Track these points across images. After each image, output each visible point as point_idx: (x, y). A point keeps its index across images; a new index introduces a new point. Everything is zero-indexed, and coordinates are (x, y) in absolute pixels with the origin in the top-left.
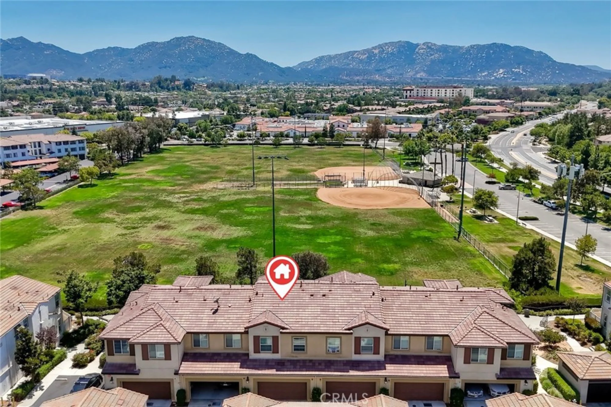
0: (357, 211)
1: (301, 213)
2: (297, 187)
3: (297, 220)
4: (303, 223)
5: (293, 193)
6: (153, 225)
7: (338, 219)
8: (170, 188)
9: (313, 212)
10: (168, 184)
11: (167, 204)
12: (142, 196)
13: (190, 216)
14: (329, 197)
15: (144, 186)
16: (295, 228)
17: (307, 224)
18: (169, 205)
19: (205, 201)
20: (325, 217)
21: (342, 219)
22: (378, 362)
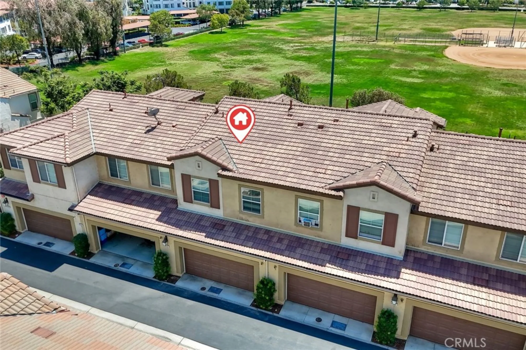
0: (489, 70)
1: (415, 67)
2: (424, 44)
3: (408, 74)
4: (413, 77)
5: (416, 49)
6: (252, 66)
7: (460, 76)
8: (290, 38)
9: (431, 67)
10: (290, 35)
11: (277, 51)
12: (259, 43)
13: (293, 62)
14: (459, 55)
15: (267, 35)
16: (401, 81)
17: (418, 78)
18: (279, 51)
19: (316, 50)
20: (443, 73)
21: (466, 76)
22: (390, 261)
